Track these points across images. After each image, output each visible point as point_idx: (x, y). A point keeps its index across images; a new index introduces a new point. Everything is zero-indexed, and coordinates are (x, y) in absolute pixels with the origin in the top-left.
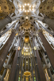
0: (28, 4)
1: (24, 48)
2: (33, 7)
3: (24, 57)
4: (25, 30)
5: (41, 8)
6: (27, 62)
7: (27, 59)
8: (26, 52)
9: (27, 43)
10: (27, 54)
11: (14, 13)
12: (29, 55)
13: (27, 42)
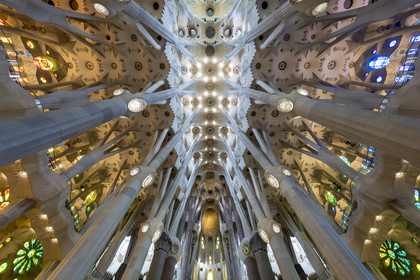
1: (199, 263)
9: (210, 239)
13: (210, 233)
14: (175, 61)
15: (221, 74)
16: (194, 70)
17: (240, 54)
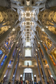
14: (36, 17)
15: (25, 13)
16: (32, 14)
17: (21, 19)
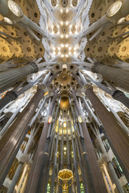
0: (67, 46)
1: (60, 119)
2: (75, 49)
3: (60, 138)
4: (61, 86)
5: (88, 50)
6: (65, 149)
7: (65, 142)
8: (63, 128)
9: (65, 111)
10: (65, 132)
11: (44, 58)
12: (69, 133)
13: (65, 109)
